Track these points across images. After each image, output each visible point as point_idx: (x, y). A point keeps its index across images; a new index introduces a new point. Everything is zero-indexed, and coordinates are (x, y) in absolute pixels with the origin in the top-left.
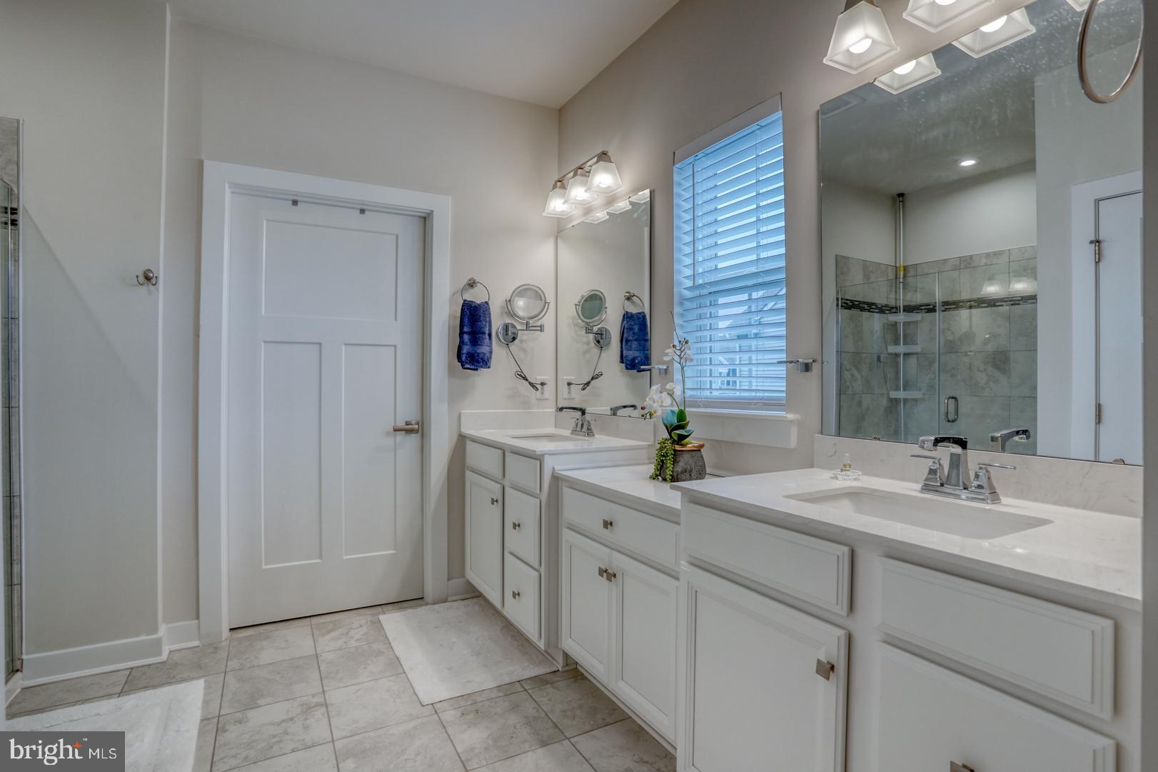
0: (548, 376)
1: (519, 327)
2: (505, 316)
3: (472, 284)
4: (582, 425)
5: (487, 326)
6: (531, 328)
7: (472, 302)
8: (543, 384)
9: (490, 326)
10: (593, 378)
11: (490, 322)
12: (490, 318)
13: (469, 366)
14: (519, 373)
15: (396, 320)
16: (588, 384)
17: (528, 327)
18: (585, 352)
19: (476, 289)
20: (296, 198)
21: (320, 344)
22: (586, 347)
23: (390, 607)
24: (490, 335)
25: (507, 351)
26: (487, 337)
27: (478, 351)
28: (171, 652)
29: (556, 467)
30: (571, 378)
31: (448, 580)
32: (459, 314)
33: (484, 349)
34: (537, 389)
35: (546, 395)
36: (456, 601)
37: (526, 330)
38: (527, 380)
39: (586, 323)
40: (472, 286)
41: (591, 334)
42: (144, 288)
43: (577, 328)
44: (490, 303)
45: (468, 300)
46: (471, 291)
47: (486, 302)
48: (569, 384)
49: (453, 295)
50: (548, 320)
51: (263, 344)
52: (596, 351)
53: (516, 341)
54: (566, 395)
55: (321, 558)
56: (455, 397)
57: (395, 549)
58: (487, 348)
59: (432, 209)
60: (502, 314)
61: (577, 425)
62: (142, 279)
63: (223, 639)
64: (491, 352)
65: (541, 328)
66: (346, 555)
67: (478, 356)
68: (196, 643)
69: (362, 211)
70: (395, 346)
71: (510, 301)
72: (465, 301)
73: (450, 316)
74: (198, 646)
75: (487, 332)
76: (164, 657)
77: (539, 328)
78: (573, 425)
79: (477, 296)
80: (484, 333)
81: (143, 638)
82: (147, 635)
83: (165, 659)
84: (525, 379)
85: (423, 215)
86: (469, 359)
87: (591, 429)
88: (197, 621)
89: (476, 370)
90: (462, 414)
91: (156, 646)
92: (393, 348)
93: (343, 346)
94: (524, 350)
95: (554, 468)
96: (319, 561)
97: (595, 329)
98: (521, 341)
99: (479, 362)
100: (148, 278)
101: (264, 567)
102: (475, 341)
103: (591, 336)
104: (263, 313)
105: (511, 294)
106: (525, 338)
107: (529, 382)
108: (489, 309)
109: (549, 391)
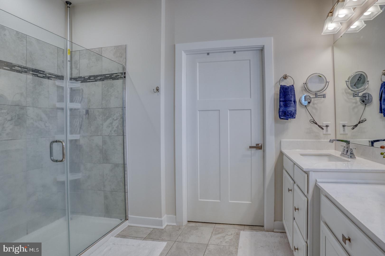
0: (330, 122)
1: (311, 96)
2: (304, 92)
3: (285, 77)
4: (347, 151)
5: (293, 97)
6: (318, 97)
7: (285, 86)
8: (327, 126)
9: (295, 97)
10: (359, 123)
11: (294, 95)
12: (294, 93)
13: (283, 118)
14: (312, 121)
15: (251, 98)
16: (356, 126)
17: (316, 95)
18: (354, 108)
19: (288, 79)
20: (208, 52)
21: (219, 110)
22: (354, 105)
23: (248, 227)
24: (295, 102)
25: (305, 109)
26: (293, 102)
27: (288, 110)
28: (167, 225)
29: (318, 180)
30: (345, 123)
31: (275, 221)
32: (279, 93)
33: (291, 109)
34: (323, 129)
35: (329, 132)
36: (277, 232)
37: (316, 97)
38: (317, 124)
39: (355, 91)
40: (286, 78)
41: (358, 97)
42: (156, 94)
43: (348, 95)
44: (294, 86)
45: (283, 85)
46: (285, 81)
47: (293, 85)
48: (344, 126)
49: (276, 83)
50: (329, 92)
51: (198, 111)
52: (362, 107)
53: (311, 104)
54: (342, 132)
55: (220, 200)
56: (278, 133)
57: (251, 202)
58: (293, 108)
59: (263, 45)
60: (302, 91)
61: (344, 151)
62: (155, 90)
63: (184, 225)
64: (295, 111)
65: (324, 96)
66: (230, 201)
67: (288, 112)
68: (175, 224)
69: (234, 52)
70: (251, 110)
71: (306, 83)
72: (281, 85)
73: (275, 94)
74: (175, 226)
75: (293, 100)
76: (163, 227)
77: (323, 96)
78: (342, 150)
79: (287, 83)
80: (291, 101)
81: (157, 219)
82: (159, 218)
83: (163, 228)
84: (316, 124)
85: (260, 48)
86: (283, 114)
87: (353, 154)
88: (175, 216)
89: (288, 119)
90: (281, 141)
91: (161, 223)
92: (250, 111)
93: (229, 111)
94: (316, 109)
95: (316, 181)
96: (219, 201)
97: (360, 94)
98: (314, 104)
99: (288, 115)
100: (157, 90)
101: (200, 200)
102: (286, 105)
103: (358, 99)
104: (198, 99)
105: (306, 80)
106: (316, 102)
107: (318, 125)
108: (294, 88)
109: (331, 130)
